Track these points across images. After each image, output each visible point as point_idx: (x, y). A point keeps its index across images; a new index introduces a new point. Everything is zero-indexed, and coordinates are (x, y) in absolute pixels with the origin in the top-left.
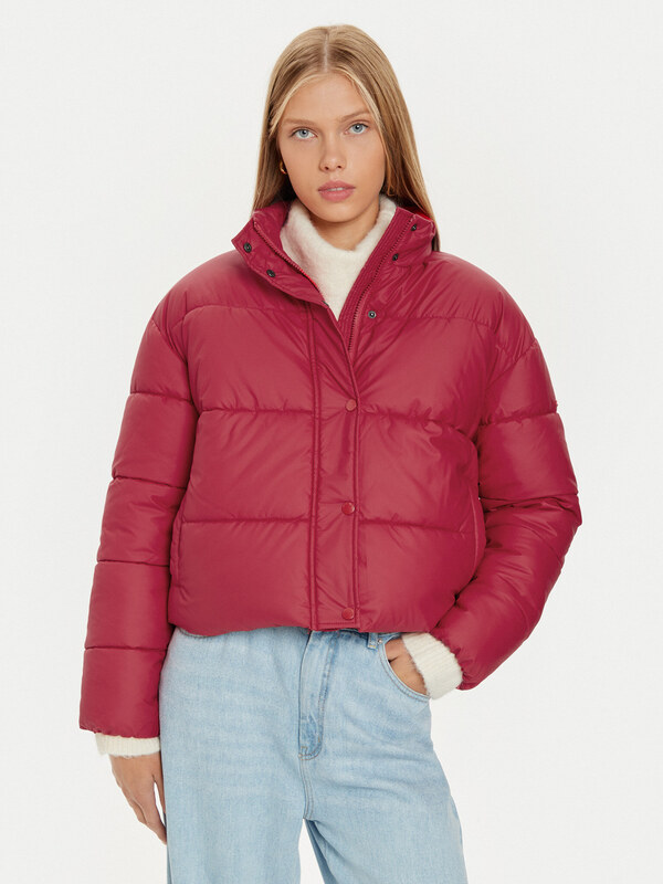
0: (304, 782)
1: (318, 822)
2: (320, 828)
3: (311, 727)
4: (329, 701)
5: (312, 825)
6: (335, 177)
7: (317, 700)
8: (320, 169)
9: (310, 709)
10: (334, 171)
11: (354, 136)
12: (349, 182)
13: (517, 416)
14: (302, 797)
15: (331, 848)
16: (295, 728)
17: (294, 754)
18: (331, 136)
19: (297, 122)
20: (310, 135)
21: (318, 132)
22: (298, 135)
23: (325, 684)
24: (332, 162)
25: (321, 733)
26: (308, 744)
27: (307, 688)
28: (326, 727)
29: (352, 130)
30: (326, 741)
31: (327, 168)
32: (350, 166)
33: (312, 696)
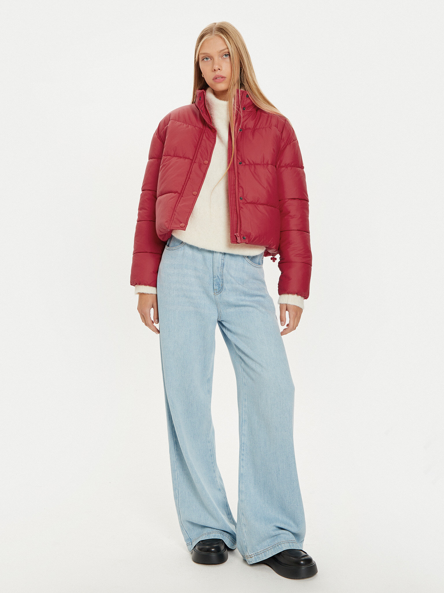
0: (217, 304)
1: (223, 321)
2: (224, 323)
3: (218, 281)
4: (225, 269)
5: (220, 323)
6: (218, 73)
7: (220, 269)
8: (213, 71)
9: (217, 273)
10: (217, 71)
11: (225, 58)
12: (224, 75)
13: (286, 166)
14: (217, 311)
15: (229, 330)
16: (212, 282)
17: (212, 293)
18: (216, 58)
19: (204, 54)
20: (209, 59)
21: (212, 58)
22: (205, 60)
23: (223, 263)
24: (216, 67)
25: (223, 282)
26: (217, 288)
27: (216, 265)
28: (224, 279)
29: (224, 56)
30: (225, 285)
31: (215, 70)
32: (224, 69)
33: (218, 267)
